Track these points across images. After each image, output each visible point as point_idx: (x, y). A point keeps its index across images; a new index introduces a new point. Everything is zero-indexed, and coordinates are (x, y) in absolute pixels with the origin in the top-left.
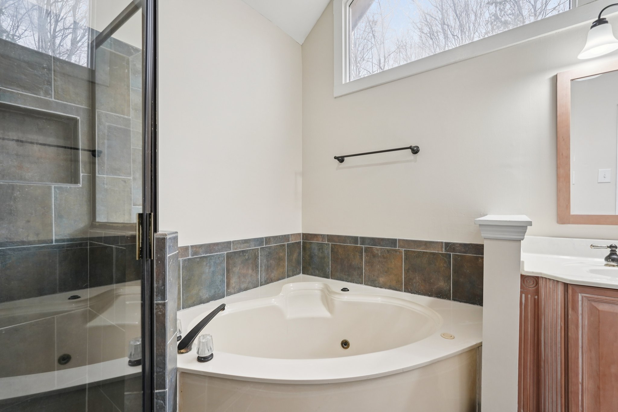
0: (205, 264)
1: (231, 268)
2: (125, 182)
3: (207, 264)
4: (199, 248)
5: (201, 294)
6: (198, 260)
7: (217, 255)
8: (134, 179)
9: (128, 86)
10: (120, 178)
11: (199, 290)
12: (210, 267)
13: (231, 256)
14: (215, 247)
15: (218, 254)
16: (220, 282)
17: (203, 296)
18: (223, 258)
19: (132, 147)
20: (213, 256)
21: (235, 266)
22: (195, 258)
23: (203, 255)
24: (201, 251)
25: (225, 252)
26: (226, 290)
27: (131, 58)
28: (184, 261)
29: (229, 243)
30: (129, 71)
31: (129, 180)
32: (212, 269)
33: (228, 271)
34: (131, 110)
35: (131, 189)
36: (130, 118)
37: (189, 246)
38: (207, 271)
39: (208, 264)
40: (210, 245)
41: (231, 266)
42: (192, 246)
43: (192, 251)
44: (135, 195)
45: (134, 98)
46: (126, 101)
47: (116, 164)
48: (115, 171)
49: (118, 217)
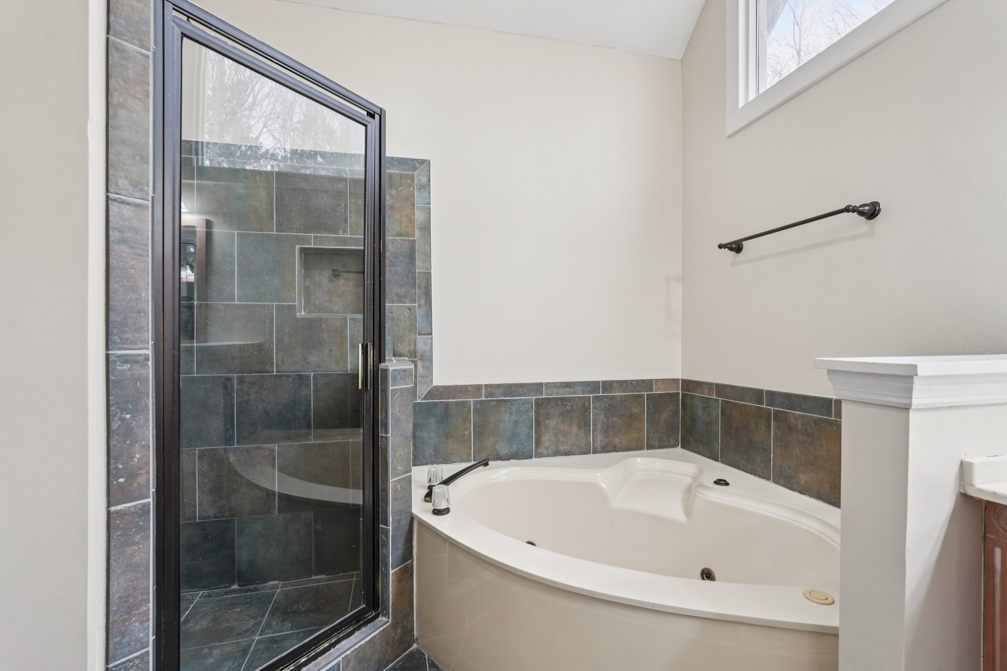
0: (503, 409)
1: (542, 420)
2: (410, 309)
3: (506, 410)
4: (496, 388)
5: (498, 447)
6: (494, 403)
7: (520, 399)
8: (420, 306)
9: (413, 205)
10: (405, 306)
11: (496, 442)
12: (511, 414)
13: (543, 404)
14: (518, 389)
15: (522, 399)
16: (526, 436)
17: (500, 451)
18: (530, 405)
19: (417, 271)
20: (515, 400)
21: (548, 418)
22: (490, 400)
23: (501, 398)
24: (497, 392)
25: (533, 398)
26: (535, 449)
27: (416, 173)
28: (475, 403)
29: (540, 385)
30: (414, 189)
31: (415, 307)
32: (514, 418)
33: (538, 423)
34: (416, 230)
35: (416, 316)
36: (416, 239)
37: (482, 385)
38: (507, 419)
39: (508, 411)
40: (510, 386)
41: (543, 417)
42: (486, 386)
43: (486, 391)
44: (420, 323)
45: (419, 216)
46: (412, 221)
47: (402, 291)
48: (401, 298)
49: (403, 348)
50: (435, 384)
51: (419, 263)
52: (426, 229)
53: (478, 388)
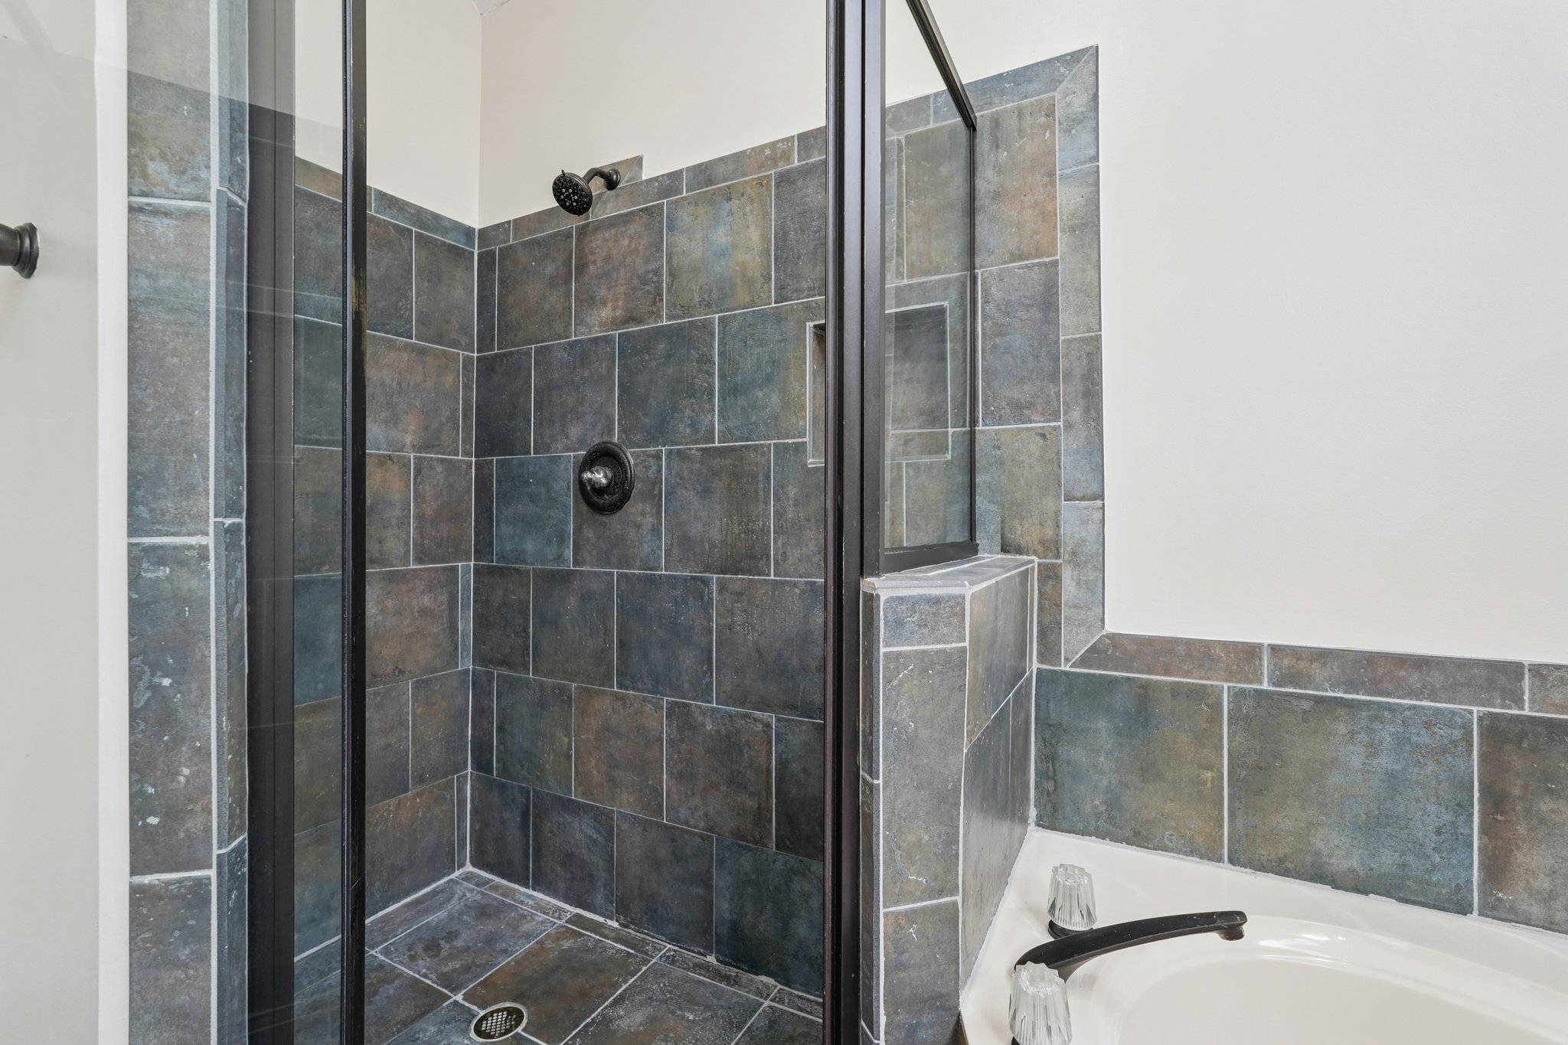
0: (1342, 729)
1: (1517, 792)
2: (1044, 436)
3: (1352, 734)
4: (1312, 661)
5: (1319, 844)
6: (1306, 705)
7: (1414, 707)
8: (1069, 426)
9: (1051, 174)
10: (1031, 429)
11: (1310, 825)
12: (1373, 749)
13: (1523, 735)
14: (1402, 673)
15: (1423, 708)
16: (1438, 832)
17: (1330, 856)
18: (1457, 734)
19: (1061, 338)
20: (1391, 708)
21: (1551, 792)
22: (1291, 694)
23: (1330, 694)
24: (1318, 672)
25: (1475, 709)
26: (1481, 885)
27: (1057, 95)
28: (1236, 694)
29: (1512, 671)
30: (1053, 133)
31: (1055, 429)
32: (1385, 761)
33: (1496, 801)
34: (1059, 235)
35: (1058, 453)
36: (1058, 257)
37: (1260, 646)
38: (1356, 762)
39: (1363, 737)
40: (1371, 659)
41: (1519, 782)
42: (1275, 649)
43: (1276, 667)
44: (1070, 468)
45: (1067, 198)
46: (1048, 216)
47: (1023, 392)
48: (1020, 410)
49: (1026, 531)
50: (1110, 627)
51: (1067, 318)
52: (1087, 225)
53: (1249, 653)
